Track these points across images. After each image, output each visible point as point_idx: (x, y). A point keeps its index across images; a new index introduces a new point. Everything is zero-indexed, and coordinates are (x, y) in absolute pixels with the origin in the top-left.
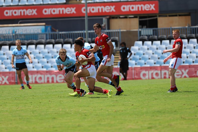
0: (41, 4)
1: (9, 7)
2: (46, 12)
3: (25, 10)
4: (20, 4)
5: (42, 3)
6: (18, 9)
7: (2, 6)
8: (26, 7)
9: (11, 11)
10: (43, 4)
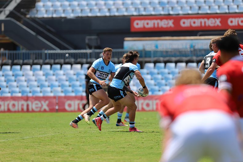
0: (226, 13)
1: (187, 16)
2: (232, 22)
3: (206, 20)
4: (200, 12)
5: (227, 11)
6: (198, 18)
7: (179, 14)
8: (208, 16)
9: (189, 20)
10: (229, 13)
